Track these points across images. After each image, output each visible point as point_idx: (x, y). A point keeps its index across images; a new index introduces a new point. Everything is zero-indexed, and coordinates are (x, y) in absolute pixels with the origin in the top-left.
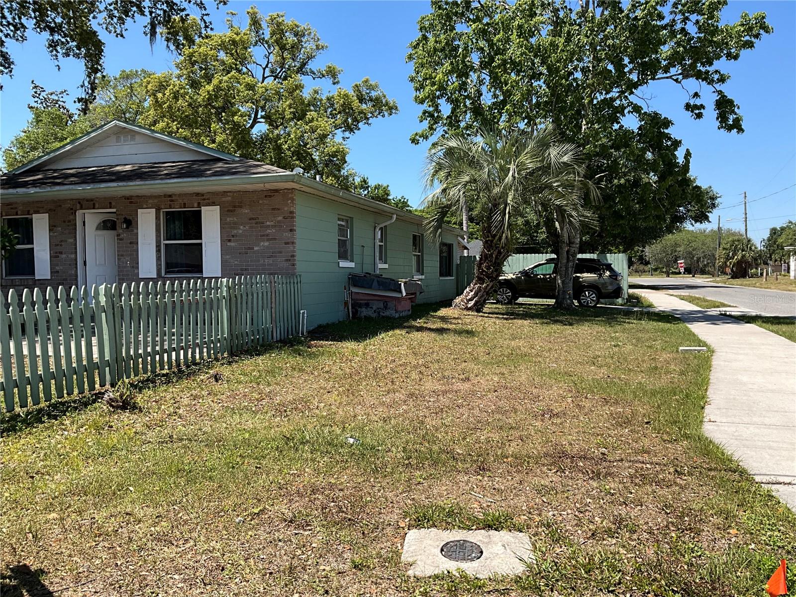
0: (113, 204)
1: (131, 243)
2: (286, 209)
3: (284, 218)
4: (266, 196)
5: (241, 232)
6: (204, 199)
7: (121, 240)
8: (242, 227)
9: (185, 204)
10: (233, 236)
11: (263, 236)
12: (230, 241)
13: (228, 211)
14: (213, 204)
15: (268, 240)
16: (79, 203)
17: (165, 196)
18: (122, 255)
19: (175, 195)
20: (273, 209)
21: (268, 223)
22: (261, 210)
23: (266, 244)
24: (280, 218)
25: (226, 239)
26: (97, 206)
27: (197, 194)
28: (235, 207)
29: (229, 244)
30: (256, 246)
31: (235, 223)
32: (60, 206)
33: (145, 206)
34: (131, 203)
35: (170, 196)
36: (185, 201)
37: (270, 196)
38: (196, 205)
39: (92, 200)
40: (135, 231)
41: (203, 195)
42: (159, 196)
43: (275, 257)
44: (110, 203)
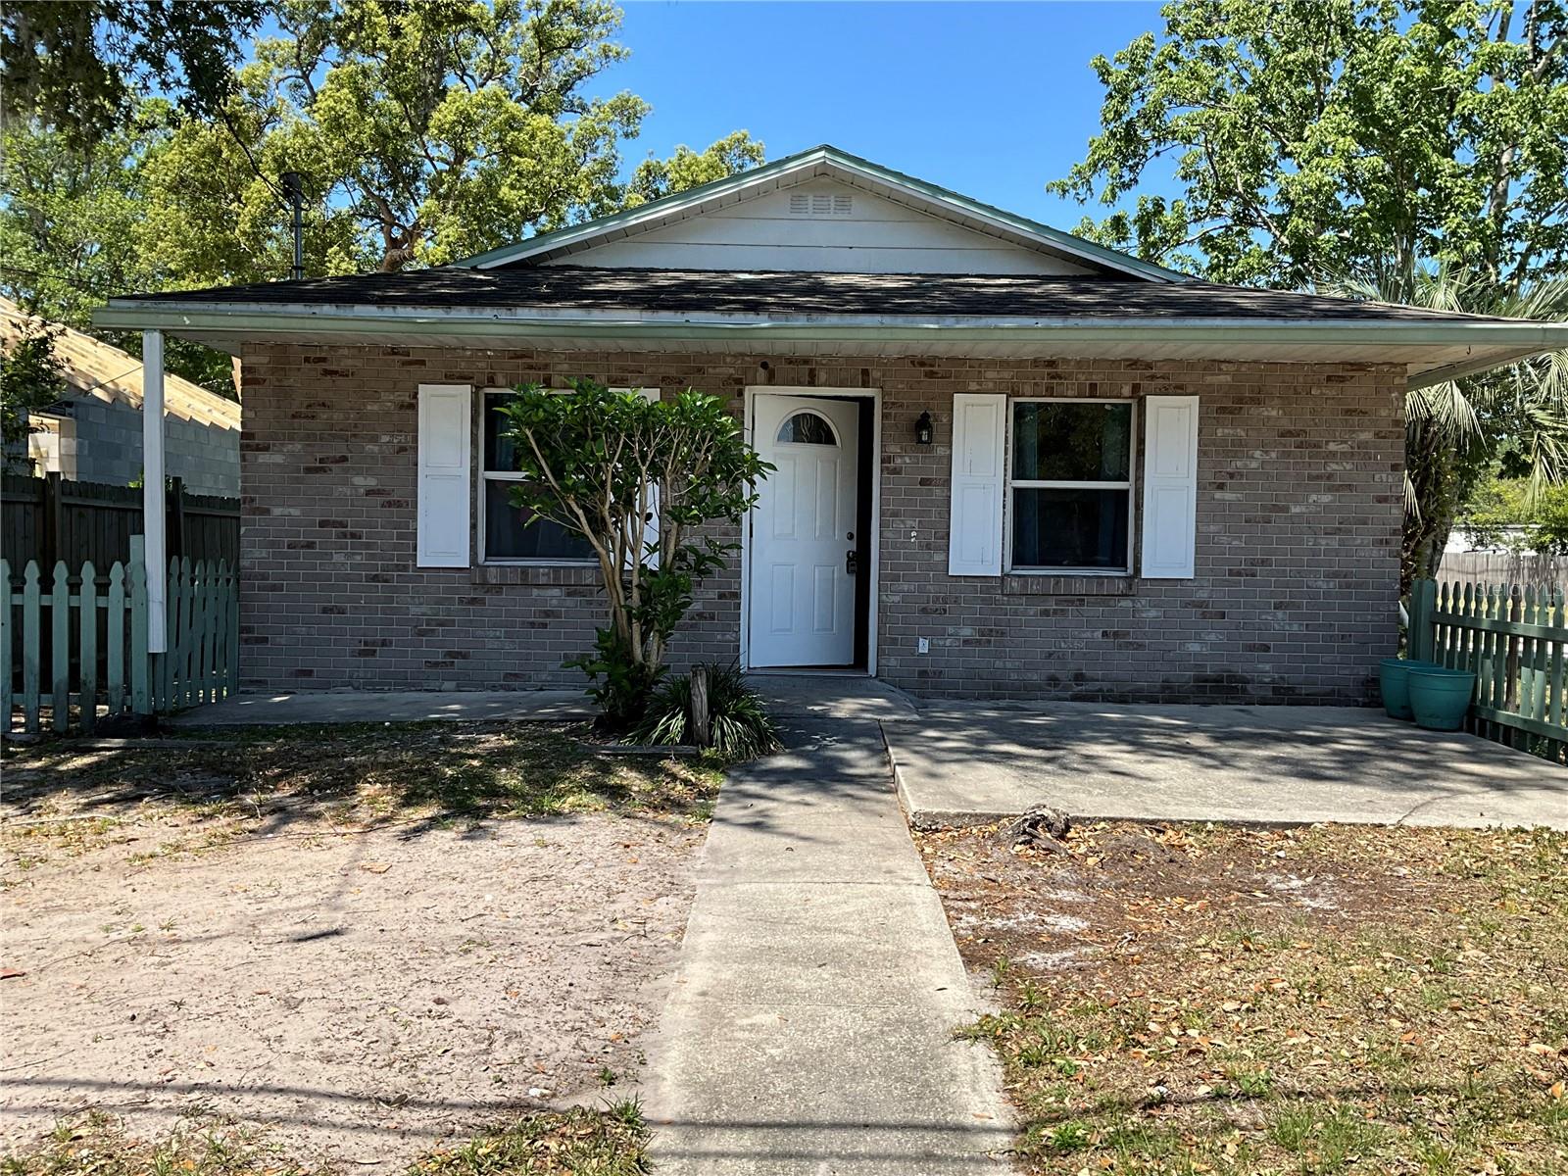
0: (875, 374)
1: (923, 482)
2: (1384, 413)
3: (1377, 435)
4: (1329, 379)
5: (1254, 465)
6: (1153, 377)
7: (896, 471)
8: (1257, 454)
9: (1093, 386)
10: (1232, 476)
11: (1318, 477)
12: (1221, 487)
13: (1222, 410)
14: (1180, 390)
15: (1330, 489)
16: (764, 365)
17: (1036, 362)
18: (895, 514)
19: (1065, 361)
20: (1349, 412)
21: (1332, 447)
22: (1313, 412)
23: (1326, 498)
24: (1366, 436)
25: (1209, 484)
26: (823, 376)
27: (1133, 363)
28: (1240, 400)
29: (1218, 495)
30: (1297, 503)
31: (1240, 442)
32: (699, 370)
33: (974, 386)
34: (931, 375)
35: (1051, 363)
36: (1096, 379)
37: (1342, 379)
38: (1127, 390)
39: (806, 362)
40: (941, 451)
41: (1149, 366)
42: (1020, 363)
43: (1350, 532)
44: (865, 372)
